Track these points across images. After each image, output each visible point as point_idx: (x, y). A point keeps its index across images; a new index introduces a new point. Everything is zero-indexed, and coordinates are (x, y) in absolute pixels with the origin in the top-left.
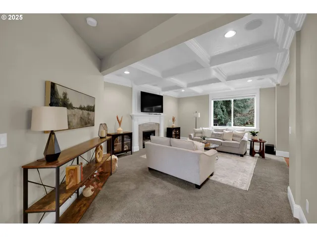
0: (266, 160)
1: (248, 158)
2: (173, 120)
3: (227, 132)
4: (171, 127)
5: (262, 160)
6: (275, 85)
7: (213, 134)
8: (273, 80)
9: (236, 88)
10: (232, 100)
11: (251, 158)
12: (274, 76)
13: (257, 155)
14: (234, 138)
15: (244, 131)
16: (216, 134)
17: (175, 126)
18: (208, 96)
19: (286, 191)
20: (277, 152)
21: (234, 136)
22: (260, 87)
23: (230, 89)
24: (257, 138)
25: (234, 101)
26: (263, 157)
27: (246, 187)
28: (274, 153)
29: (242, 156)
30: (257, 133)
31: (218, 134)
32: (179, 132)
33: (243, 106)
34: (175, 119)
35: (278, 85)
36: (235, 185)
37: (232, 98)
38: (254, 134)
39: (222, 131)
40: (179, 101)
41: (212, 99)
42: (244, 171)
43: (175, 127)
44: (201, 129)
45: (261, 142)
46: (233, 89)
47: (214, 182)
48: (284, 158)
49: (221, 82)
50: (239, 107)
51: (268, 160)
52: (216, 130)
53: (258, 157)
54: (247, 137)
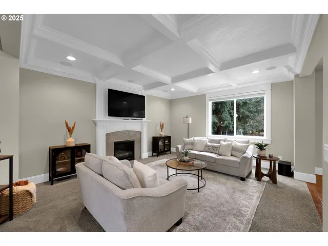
0: (278, 187)
1: (252, 182)
2: (162, 126)
3: (224, 143)
4: (158, 135)
6: (292, 77)
8: (290, 69)
9: (239, 84)
10: (235, 100)
13: (266, 179)
14: (234, 153)
15: (248, 142)
16: (210, 146)
18: (204, 96)
20: (296, 173)
21: (234, 149)
22: (271, 81)
23: (231, 86)
24: (267, 153)
25: (238, 101)
26: (274, 181)
28: (290, 174)
29: (243, 179)
30: (265, 146)
31: (213, 147)
32: (170, 142)
33: (255, 110)
34: (164, 125)
35: (297, 76)
38: (261, 147)
39: (219, 141)
40: (171, 103)
41: (210, 100)
43: (163, 136)
44: (192, 139)
45: (271, 159)
46: (234, 85)
48: (306, 185)
49: (213, 72)
50: (251, 112)
51: (282, 188)
52: (211, 141)
53: (267, 182)
54: (251, 152)
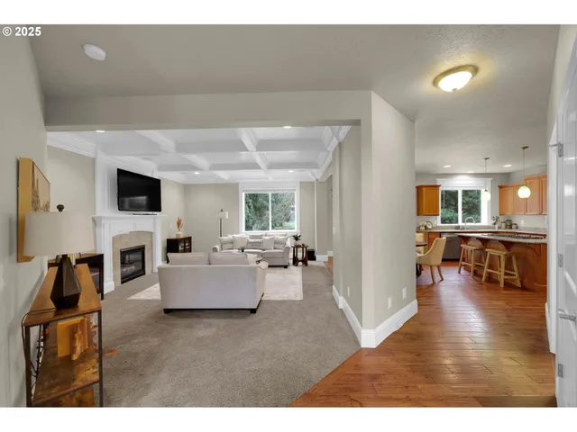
0: (309, 267)
1: (292, 268)
2: (179, 224)
3: (267, 238)
4: (174, 237)
5: (306, 267)
6: (314, 179)
7: (249, 243)
8: (313, 175)
10: (270, 194)
11: (295, 268)
12: (315, 171)
13: (300, 263)
14: (276, 246)
15: (285, 235)
16: (253, 242)
17: (182, 235)
18: (236, 185)
19: (331, 291)
20: (317, 257)
21: (277, 242)
22: (300, 180)
24: (300, 243)
25: (273, 195)
26: (306, 265)
27: (300, 297)
28: (314, 259)
29: (286, 267)
30: (299, 237)
31: (256, 243)
32: (190, 245)
34: (182, 223)
35: (317, 180)
36: (290, 298)
37: (270, 190)
38: (296, 238)
39: (260, 237)
40: (187, 189)
41: (243, 191)
42: (294, 283)
43: (182, 237)
44: (231, 237)
45: (303, 246)
46: (271, 179)
47: (268, 302)
48: (324, 263)
49: (260, 168)
51: (311, 267)
52: (252, 237)
53: (302, 265)
54: (290, 243)
